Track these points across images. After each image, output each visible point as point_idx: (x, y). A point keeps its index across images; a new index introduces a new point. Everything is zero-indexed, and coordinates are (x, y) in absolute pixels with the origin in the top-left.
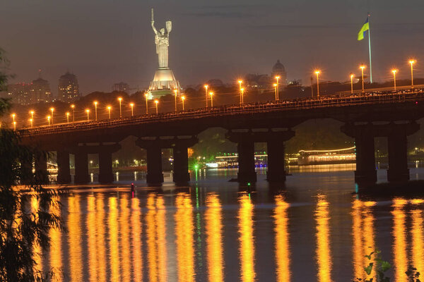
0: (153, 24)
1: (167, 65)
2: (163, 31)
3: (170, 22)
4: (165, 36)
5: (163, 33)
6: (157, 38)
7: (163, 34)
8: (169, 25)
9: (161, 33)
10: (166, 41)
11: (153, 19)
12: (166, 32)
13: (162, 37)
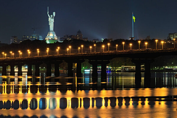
0: (48, 13)
1: (53, 30)
2: (52, 16)
4: (53, 18)
6: (50, 19)
7: (52, 17)
8: (54, 14)
10: (53, 20)
11: (48, 11)
13: (51, 18)
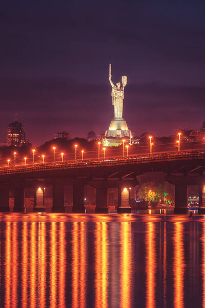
0: (110, 78)
1: (121, 117)
2: (119, 85)
3: (126, 77)
4: (121, 89)
5: (119, 86)
6: (114, 92)
8: (124, 80)
9: (117, 87)
10: (122, 94)
12: (121, 86)
13: (118, 90)
